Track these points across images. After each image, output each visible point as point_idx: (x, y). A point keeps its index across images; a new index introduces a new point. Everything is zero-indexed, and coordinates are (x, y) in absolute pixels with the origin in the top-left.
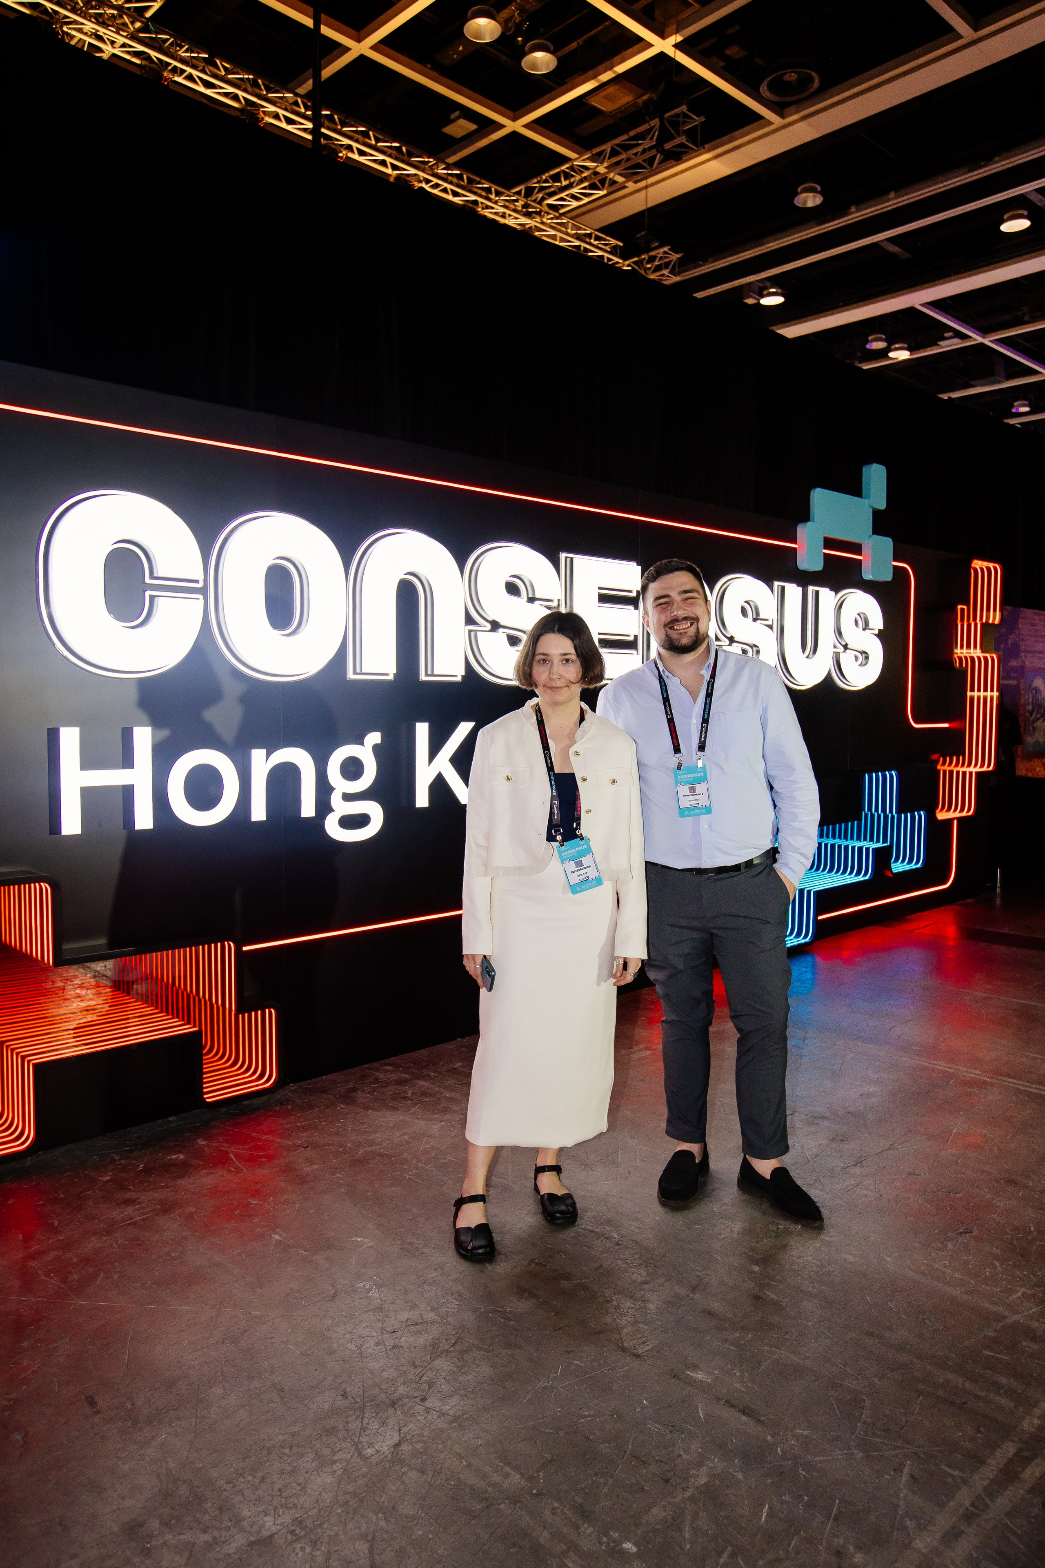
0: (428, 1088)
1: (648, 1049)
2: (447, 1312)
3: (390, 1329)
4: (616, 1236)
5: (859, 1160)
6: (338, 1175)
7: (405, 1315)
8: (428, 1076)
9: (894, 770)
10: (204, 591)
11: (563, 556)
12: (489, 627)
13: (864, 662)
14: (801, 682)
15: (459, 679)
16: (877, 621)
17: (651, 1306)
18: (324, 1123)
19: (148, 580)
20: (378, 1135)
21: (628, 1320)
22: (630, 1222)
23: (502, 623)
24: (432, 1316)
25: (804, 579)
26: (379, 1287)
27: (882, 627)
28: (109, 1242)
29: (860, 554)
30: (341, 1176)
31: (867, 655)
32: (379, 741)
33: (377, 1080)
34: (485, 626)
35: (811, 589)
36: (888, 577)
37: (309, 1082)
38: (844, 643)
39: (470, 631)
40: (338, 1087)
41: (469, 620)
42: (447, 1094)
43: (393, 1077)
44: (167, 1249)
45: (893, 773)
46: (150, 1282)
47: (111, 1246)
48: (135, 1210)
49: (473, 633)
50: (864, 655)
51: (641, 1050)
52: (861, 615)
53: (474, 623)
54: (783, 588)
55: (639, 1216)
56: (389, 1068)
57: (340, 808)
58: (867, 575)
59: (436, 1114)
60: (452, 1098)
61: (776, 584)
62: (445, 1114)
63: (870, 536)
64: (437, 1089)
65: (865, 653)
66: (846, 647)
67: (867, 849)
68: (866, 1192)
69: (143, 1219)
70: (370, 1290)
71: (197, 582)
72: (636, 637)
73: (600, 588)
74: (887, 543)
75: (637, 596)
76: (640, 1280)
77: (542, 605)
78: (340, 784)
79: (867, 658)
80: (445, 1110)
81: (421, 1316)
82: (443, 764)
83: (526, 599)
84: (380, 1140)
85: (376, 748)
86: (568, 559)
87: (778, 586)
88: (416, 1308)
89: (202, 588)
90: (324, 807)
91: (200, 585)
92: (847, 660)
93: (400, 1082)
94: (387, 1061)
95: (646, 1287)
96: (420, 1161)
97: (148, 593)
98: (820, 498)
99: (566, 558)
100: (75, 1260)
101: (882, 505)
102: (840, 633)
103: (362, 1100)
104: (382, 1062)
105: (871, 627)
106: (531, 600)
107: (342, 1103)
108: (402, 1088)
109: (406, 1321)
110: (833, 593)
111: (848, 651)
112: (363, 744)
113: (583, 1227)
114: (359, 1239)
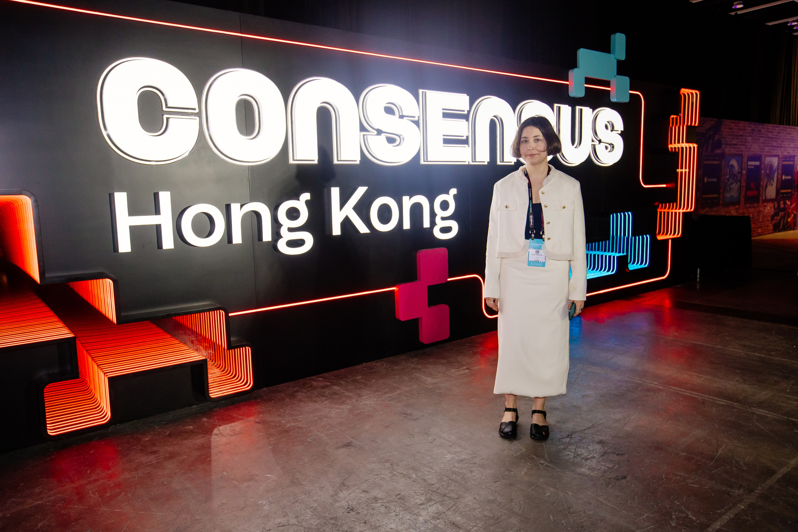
0: (338, 390)
1: (468, 369)
2: (303, 519)
3: (267, 529)
4: (414, 476)
5: (570, 434)
6: (271, 439)
7: (278, 521)
8: (341, 384)
9: (630, 211)
10: (199, 115)
11: (421, 91)
12: (376, 132)
13: (611, 150)
14: (570, 161)
15: (358, 162)
16: (620, 126)
17: (421, 519)
18: (274, 410)
19: (164, 109)
20: (301, 416)
21: (405, 526)
22: (425, 468)
23: (384, 130)
24: (294, 521)
25: (573, 102)
26: (270, 503)
27: (623, 130)
28: (134, 475)
29: (609, 87)
30: (272, 440)
31: (613, 146)
32: (309, 198)
33: (311, 386)
34: (373, 132)
35: (578, 108)
36: (626, 100)
37: (274, 387)
38: (599, 139)
39: (364, 135)
40: (289, 389)
41: (362, 128)
42: (347, 394)
43: (321, 384)
44: (163, 480)
45: (630, 213)
46: (147, 498)
47: (134, 477)
48: (155, 457)
49: (365, 136)
50: (611, 146)
51: (463, 370)
52: (610, 123)
53: (366, 130)
54: (559, 107)
55: (431, 465)
56: (321, 379)
57: (286, 236)
58: (613, 99)
59: (337, 405)
60: (349, 396)
61: (556, 105)
62: (342, 405)
63: (615, 76)
64: (342, 391)
65: (612, 144)
66: (600, 141)
67: (614, 257)
68: (569, 453)
69: (157, 462)
70: (265, 505)
71: (195, 109)
72: (467, 137)
73: (443, 109)
74: (626, 80)
75: (467, 113)
76: (420, 502)
77: (408, 120)
78: (285, 222)
79: (613, 147)
80: (343, 403)
81: (288, 521)
82: (349, 210)
83: (398, 116)
84: (300, 419)
85: (307, 202)
86: (424, 93)
87: (557, 106)
88: (287, 516)
89: (198, 113)
90: (277, 235)
91: (197, 111)
92: (600, 149)
93: (324, 387)
94: (321, 375)
95: (422, 507)
96: (318, 431)
97: (165, 116)
98: (583, 54)
99: (423, 92)
100: (112, 485)
101: (623, 57)
102: (596, 133)
103: (299, 397)
104: (318, 376)
105: (615, 129)
106: (402, 117)
107: (288, 399)
108: (323, 390)
109: (279, 524)
110: (591, 110)
111: (601, 143)
112: (299, 200)
113: (397, 471)
114: (269, 476)
